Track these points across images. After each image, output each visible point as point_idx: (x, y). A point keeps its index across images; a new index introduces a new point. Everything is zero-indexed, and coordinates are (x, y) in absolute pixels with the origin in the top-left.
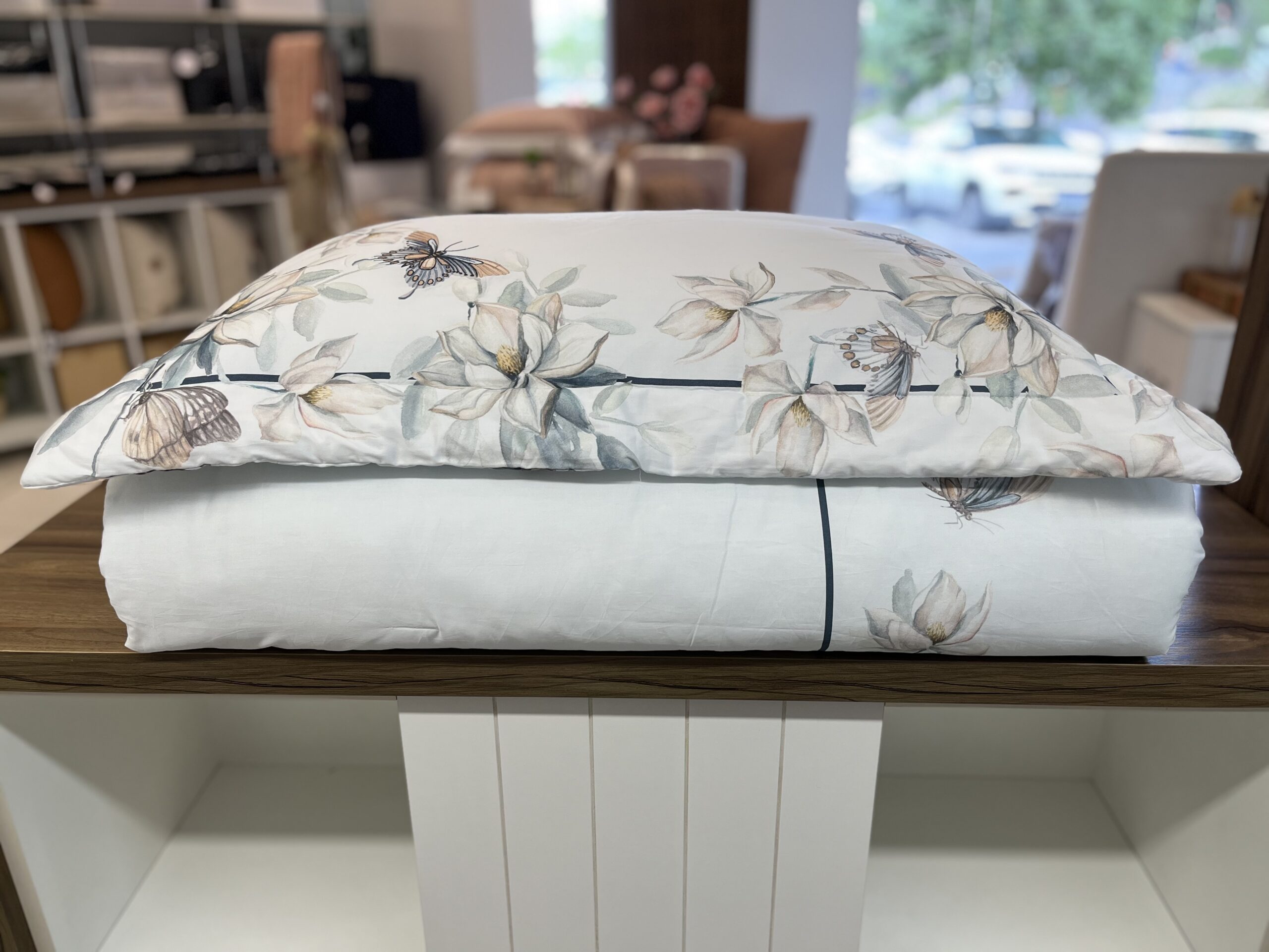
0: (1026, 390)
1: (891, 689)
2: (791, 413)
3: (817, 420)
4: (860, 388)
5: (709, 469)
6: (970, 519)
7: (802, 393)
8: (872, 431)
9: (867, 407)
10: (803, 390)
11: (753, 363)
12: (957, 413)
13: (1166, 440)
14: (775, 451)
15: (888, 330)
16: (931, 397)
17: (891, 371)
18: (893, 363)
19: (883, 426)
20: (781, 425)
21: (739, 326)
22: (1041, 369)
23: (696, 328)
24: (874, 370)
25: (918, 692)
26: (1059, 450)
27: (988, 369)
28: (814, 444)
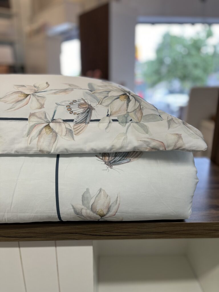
0: (131, 120)
1: (91, 235)
2: (44, 129)
3: (55, 132)
4: (72, 121)
5: (12, 151)
6: (112, 168)
7: (50, 123)
8: (74, 136)
9: (73, 127)
10: (50, 121)
11: (32, 112)
12: (106, 129)
13: (179, 135)
14: (37, 143)
15: (85, 101)
16: (98, 124)
17: (84, 114)
18: (85, 112)
19: (79, 134)
20: (40, 134)
21: (29, 99)
22: (137, 113)
23: (13, 100)
24: (78, 114)
25: (101, 235)
26: (140, 140)
27: (119, 114)
28: (53, 141)
